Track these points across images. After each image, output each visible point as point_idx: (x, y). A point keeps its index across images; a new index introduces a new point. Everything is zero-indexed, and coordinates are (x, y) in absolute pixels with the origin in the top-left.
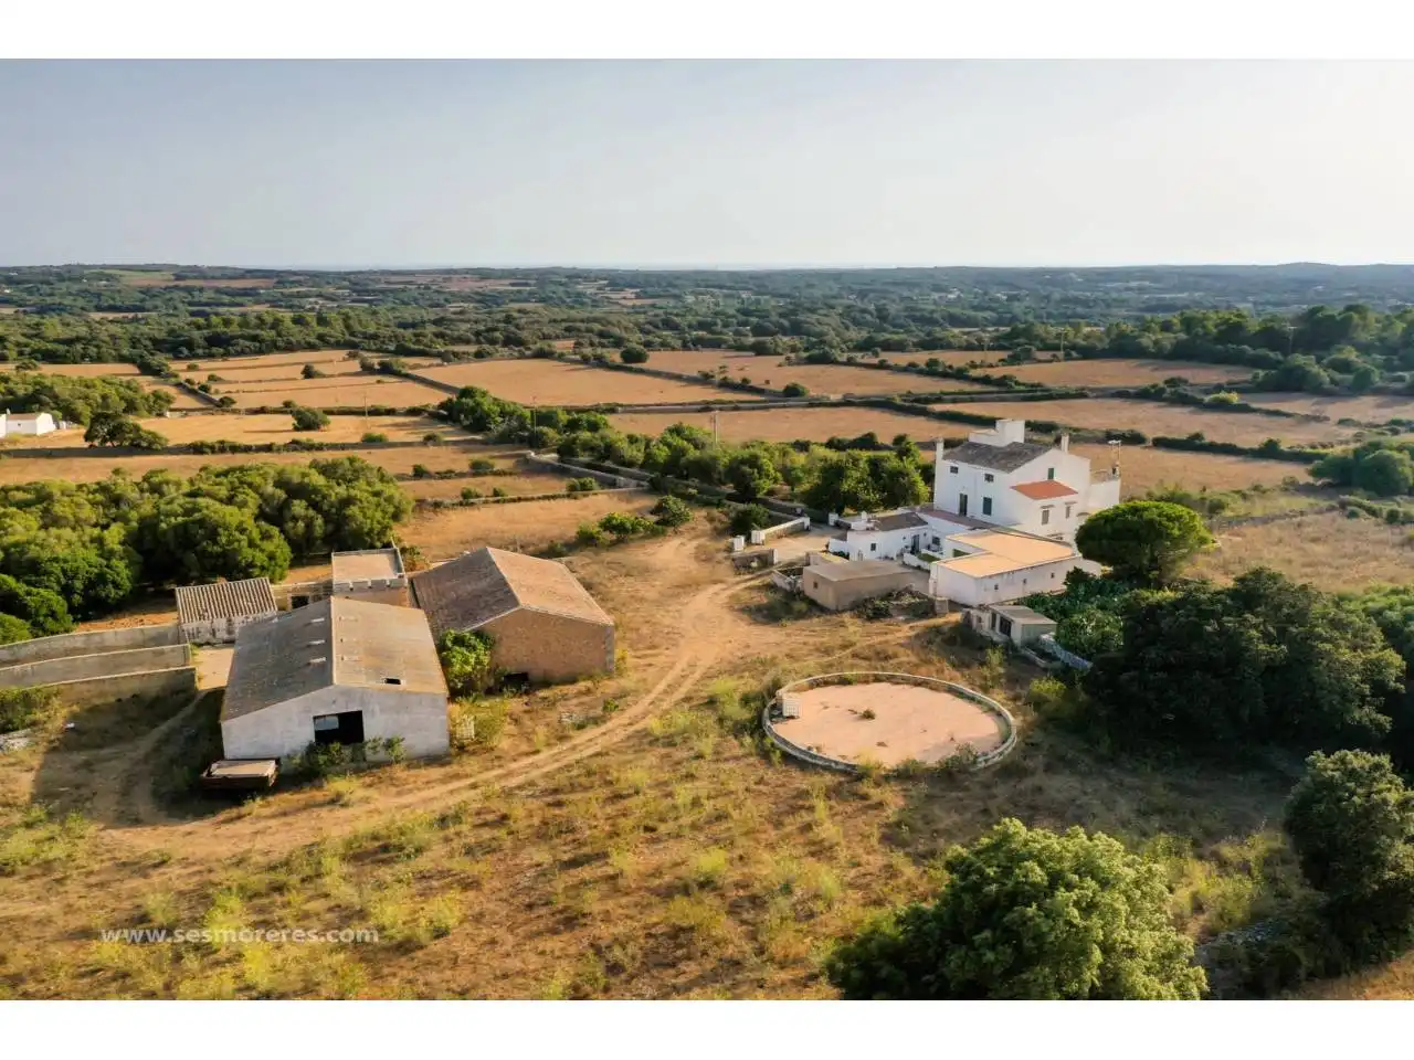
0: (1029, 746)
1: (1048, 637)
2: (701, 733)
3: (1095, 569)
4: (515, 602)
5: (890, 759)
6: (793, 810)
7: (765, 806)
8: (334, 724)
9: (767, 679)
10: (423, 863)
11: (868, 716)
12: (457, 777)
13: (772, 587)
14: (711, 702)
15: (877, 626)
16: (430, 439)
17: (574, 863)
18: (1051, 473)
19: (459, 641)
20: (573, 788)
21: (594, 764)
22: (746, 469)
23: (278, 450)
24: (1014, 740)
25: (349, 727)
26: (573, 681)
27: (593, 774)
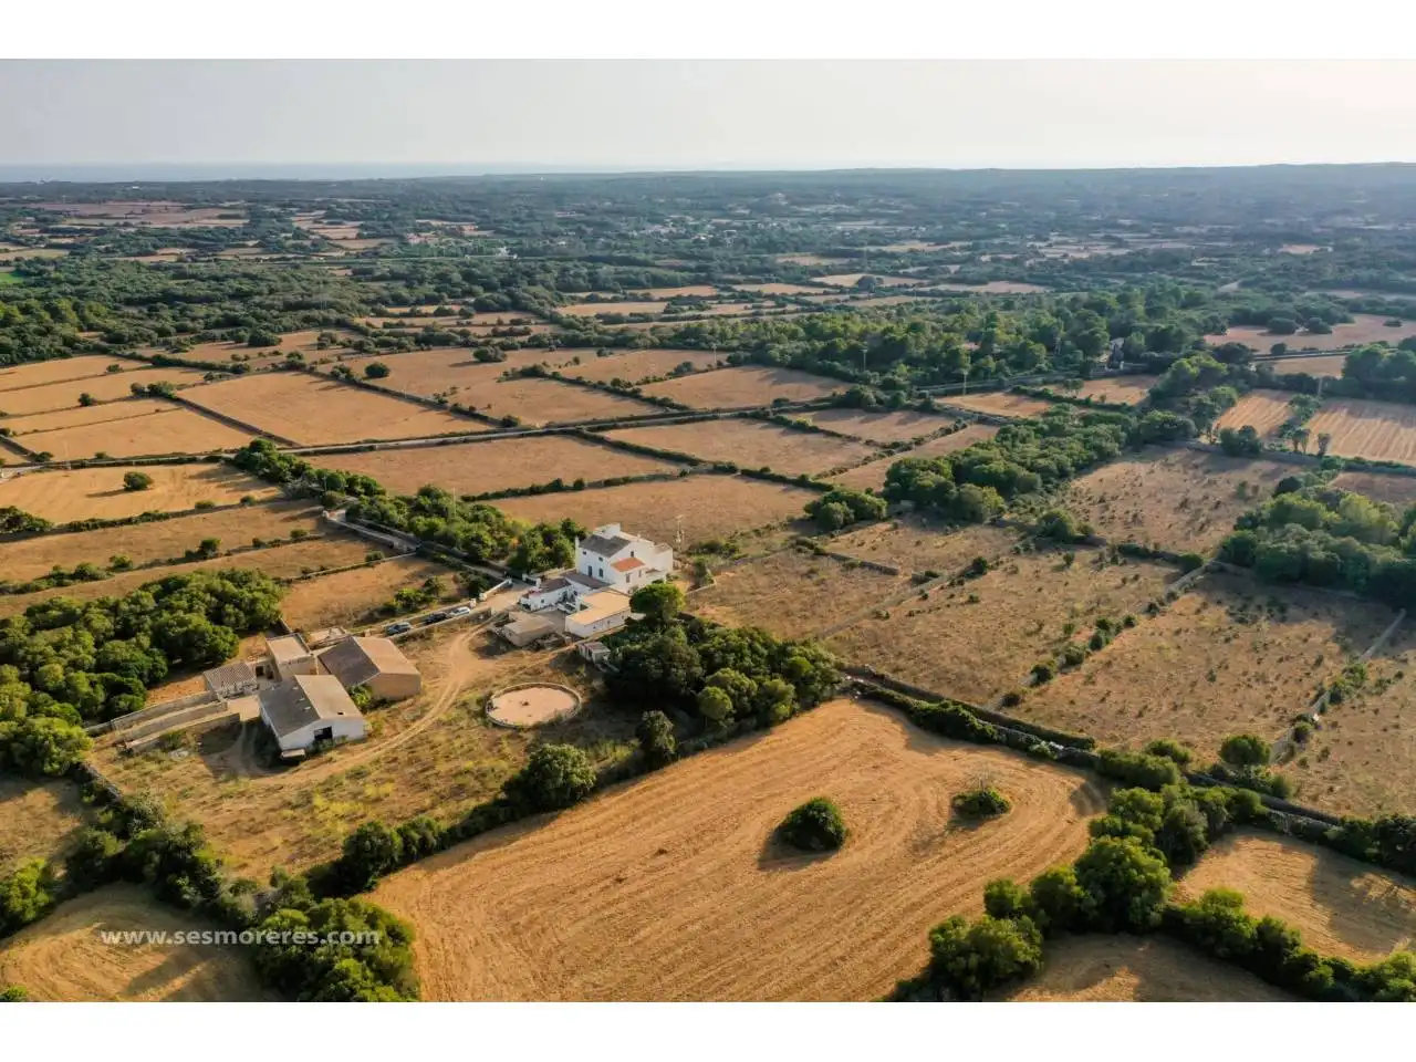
0: (585, 710)
1: (606, 658)
2: (462, 719)
3: (638, 616)
4: (377, 670)
5: (531, 722)
6: (495, 745)
7: (487, 744)
8: (321, 732)
9: (487, 691)
10: (372, 777)
11: (526, 704)
12: (371, 747)
13: (490, 633)
14: (465, 704)
15: (538, 654)
16: (245, 501)
17: (424, 771)
18: (632, 554)
19: (357, 690)
20: (417, 745)
21: (424, 735)
22: (474, 545)
23: (136, 522)
24: (580, 707)
25: (327, 733)
26: (405, 699)
27: (423, 739)
